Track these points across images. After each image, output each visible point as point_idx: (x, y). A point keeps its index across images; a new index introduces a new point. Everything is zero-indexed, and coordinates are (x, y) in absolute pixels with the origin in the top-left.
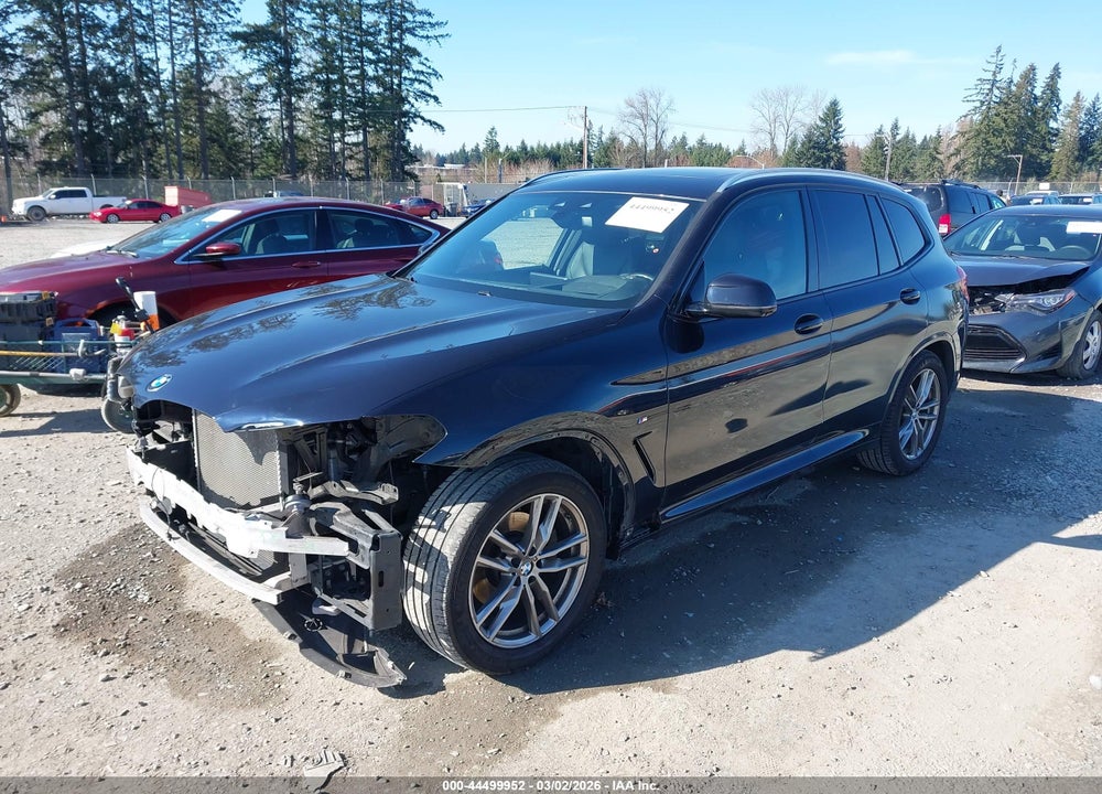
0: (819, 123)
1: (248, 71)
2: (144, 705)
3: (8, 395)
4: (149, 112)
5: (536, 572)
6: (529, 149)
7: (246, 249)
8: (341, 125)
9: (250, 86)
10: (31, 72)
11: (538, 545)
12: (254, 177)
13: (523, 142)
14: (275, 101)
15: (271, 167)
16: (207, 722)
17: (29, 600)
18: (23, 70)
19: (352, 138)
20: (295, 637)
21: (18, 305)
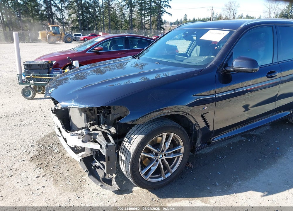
0: (286, 8)
1: (121, 1)
2: (44, 187)
3: (43, 88)
4: (97, 13)
5: (164, 157)
6: (196, 20)
7: (108, 49)
8: (144, 15)
9: (121, 5)
10: (69, 4)
11: (165, 149)
12: (122, 30)
13: (194, 18)
14: (127, 9)
15: (126, 27)
16: (59, 195)
17: (27, 149)
18: (68, 4)
19: (147, 18)
20: (87, 171)
21: (42, 64)
